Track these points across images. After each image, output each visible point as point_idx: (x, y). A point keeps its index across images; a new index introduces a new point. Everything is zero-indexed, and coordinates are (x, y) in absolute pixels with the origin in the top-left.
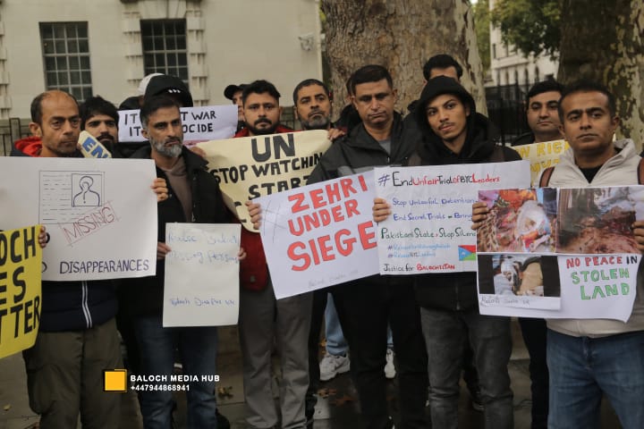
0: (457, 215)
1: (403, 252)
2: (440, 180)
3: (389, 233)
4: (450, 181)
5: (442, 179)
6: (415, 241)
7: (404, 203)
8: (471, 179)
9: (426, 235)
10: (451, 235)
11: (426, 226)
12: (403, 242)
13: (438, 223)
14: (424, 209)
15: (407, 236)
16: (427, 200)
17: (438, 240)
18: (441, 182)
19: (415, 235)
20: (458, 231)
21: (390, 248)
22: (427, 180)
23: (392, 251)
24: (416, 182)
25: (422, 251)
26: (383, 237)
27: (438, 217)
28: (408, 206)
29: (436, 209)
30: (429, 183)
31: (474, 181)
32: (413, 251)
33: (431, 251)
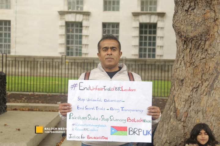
0: (112, 109)
1: (81, 128)
2: (104, 88)
3: (73, 116)
4: (109, 90)
5: (106, 88)
6: (88, 122)
7: (83, 100)
8: (121, 89)
9: (94, 119)
10: (107, 120)
11: (95, 114)
12: (81, 122)
13: (101, 112)
14: (95, 104)
15: (83, 118)
16: (96, 99)
17: (101, 122)
18: (105, 90)
19: (88, 118)
20: (112, 118)
21: (73, 125)
22: (98, 88)
23: (75, 127)
24: (92, 88)
25: (91, 128)
26: (70, 118)
27: (101, 109)
28: (86, 101)
29: (101, 105)
30: (99, 89)
31: (122, 90)
32: (86, 127)
33: (96, 128)
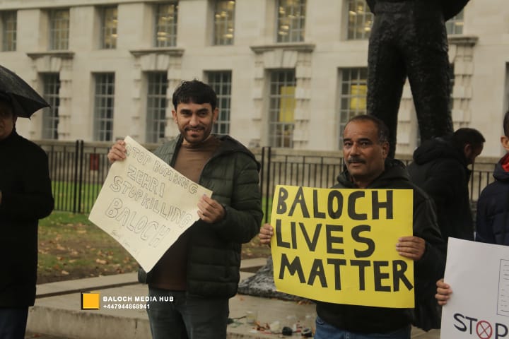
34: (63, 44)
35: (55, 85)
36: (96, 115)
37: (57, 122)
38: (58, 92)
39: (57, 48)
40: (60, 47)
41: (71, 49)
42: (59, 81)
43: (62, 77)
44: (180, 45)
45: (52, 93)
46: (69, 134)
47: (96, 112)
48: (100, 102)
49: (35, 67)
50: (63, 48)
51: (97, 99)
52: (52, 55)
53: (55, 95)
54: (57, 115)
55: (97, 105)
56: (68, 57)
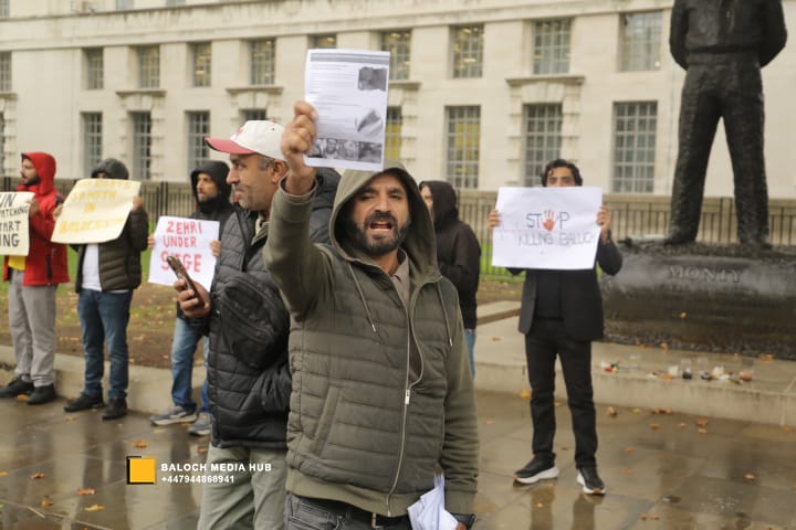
34: (153, 81)
35: (146, 124)
36: (190, 155)
37: (148, 163)
38: (149, 131)
39: (147, 86)
40: (150, 83)
41: (162, 87)
42: (149, 119)
43: (153, 116)
44: (278, 83)
45: (143, 131)
46: (162, 174)
47: (190, 152)
48: (195, 142)
49: (124, 106)
50: (153, 86)
51: (191, 139)
52: (142, 94)
53: (145, 135)
54: (148, 154)
55: (190, 143)
56: (160, 95)
